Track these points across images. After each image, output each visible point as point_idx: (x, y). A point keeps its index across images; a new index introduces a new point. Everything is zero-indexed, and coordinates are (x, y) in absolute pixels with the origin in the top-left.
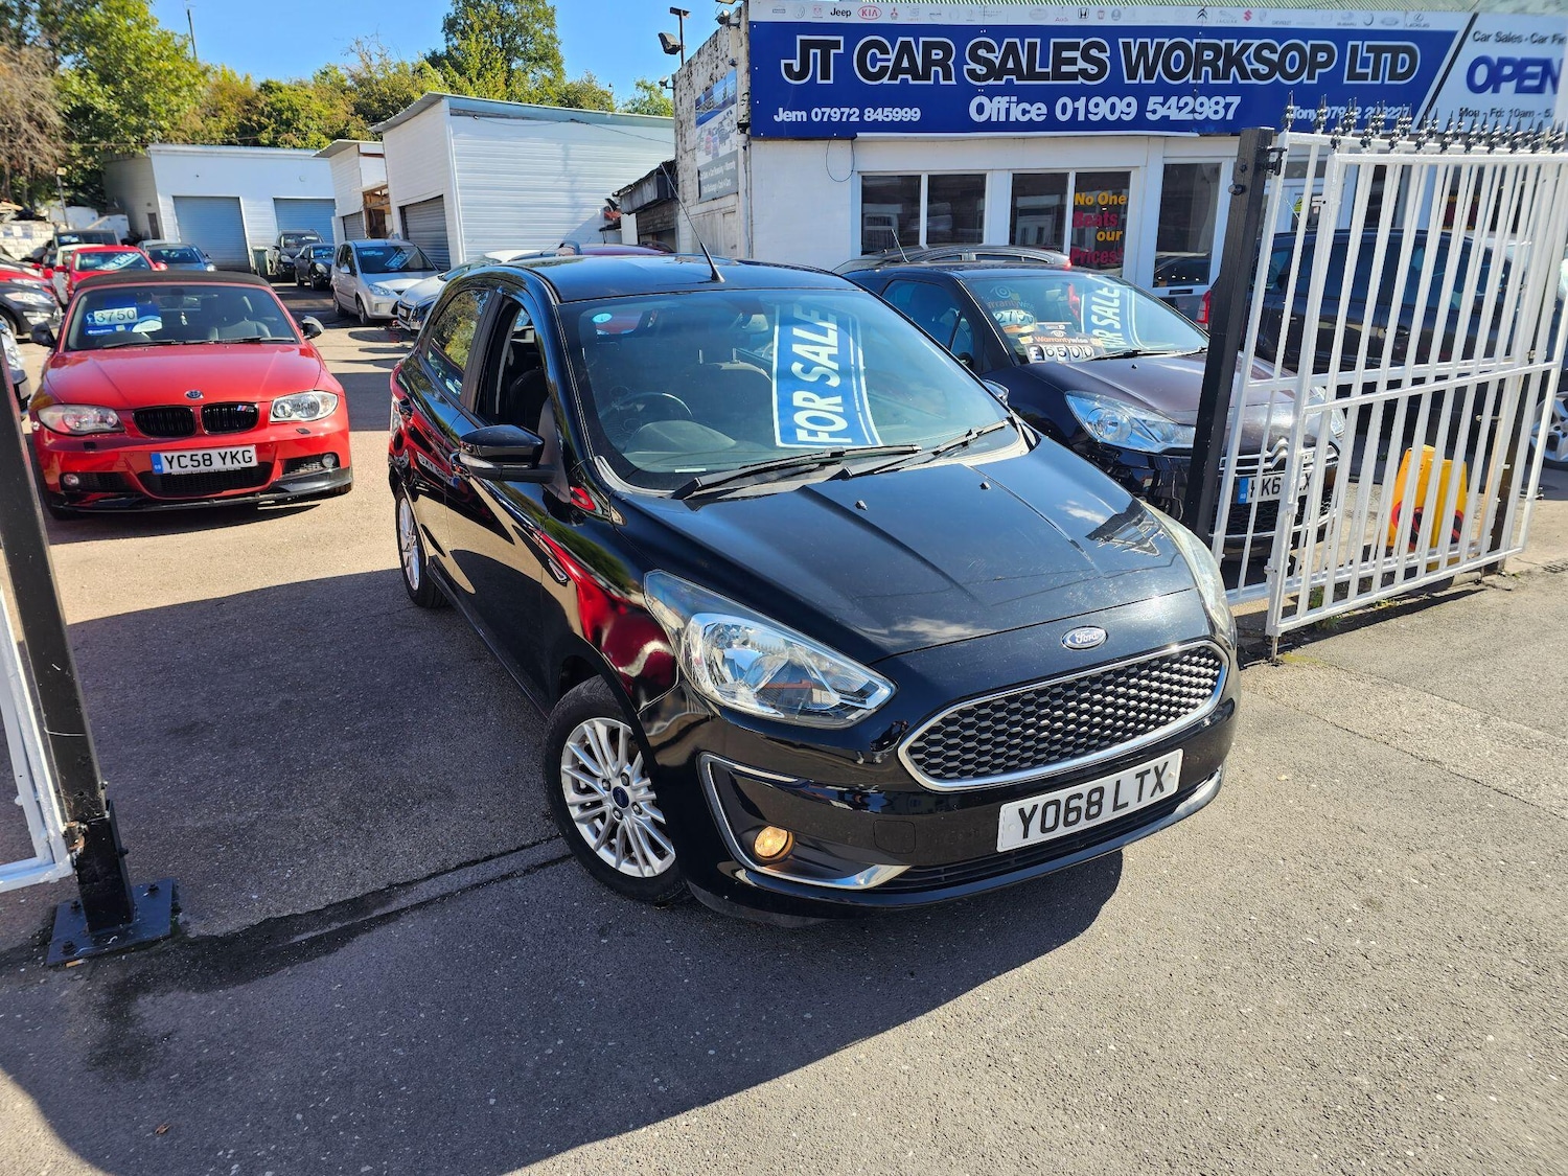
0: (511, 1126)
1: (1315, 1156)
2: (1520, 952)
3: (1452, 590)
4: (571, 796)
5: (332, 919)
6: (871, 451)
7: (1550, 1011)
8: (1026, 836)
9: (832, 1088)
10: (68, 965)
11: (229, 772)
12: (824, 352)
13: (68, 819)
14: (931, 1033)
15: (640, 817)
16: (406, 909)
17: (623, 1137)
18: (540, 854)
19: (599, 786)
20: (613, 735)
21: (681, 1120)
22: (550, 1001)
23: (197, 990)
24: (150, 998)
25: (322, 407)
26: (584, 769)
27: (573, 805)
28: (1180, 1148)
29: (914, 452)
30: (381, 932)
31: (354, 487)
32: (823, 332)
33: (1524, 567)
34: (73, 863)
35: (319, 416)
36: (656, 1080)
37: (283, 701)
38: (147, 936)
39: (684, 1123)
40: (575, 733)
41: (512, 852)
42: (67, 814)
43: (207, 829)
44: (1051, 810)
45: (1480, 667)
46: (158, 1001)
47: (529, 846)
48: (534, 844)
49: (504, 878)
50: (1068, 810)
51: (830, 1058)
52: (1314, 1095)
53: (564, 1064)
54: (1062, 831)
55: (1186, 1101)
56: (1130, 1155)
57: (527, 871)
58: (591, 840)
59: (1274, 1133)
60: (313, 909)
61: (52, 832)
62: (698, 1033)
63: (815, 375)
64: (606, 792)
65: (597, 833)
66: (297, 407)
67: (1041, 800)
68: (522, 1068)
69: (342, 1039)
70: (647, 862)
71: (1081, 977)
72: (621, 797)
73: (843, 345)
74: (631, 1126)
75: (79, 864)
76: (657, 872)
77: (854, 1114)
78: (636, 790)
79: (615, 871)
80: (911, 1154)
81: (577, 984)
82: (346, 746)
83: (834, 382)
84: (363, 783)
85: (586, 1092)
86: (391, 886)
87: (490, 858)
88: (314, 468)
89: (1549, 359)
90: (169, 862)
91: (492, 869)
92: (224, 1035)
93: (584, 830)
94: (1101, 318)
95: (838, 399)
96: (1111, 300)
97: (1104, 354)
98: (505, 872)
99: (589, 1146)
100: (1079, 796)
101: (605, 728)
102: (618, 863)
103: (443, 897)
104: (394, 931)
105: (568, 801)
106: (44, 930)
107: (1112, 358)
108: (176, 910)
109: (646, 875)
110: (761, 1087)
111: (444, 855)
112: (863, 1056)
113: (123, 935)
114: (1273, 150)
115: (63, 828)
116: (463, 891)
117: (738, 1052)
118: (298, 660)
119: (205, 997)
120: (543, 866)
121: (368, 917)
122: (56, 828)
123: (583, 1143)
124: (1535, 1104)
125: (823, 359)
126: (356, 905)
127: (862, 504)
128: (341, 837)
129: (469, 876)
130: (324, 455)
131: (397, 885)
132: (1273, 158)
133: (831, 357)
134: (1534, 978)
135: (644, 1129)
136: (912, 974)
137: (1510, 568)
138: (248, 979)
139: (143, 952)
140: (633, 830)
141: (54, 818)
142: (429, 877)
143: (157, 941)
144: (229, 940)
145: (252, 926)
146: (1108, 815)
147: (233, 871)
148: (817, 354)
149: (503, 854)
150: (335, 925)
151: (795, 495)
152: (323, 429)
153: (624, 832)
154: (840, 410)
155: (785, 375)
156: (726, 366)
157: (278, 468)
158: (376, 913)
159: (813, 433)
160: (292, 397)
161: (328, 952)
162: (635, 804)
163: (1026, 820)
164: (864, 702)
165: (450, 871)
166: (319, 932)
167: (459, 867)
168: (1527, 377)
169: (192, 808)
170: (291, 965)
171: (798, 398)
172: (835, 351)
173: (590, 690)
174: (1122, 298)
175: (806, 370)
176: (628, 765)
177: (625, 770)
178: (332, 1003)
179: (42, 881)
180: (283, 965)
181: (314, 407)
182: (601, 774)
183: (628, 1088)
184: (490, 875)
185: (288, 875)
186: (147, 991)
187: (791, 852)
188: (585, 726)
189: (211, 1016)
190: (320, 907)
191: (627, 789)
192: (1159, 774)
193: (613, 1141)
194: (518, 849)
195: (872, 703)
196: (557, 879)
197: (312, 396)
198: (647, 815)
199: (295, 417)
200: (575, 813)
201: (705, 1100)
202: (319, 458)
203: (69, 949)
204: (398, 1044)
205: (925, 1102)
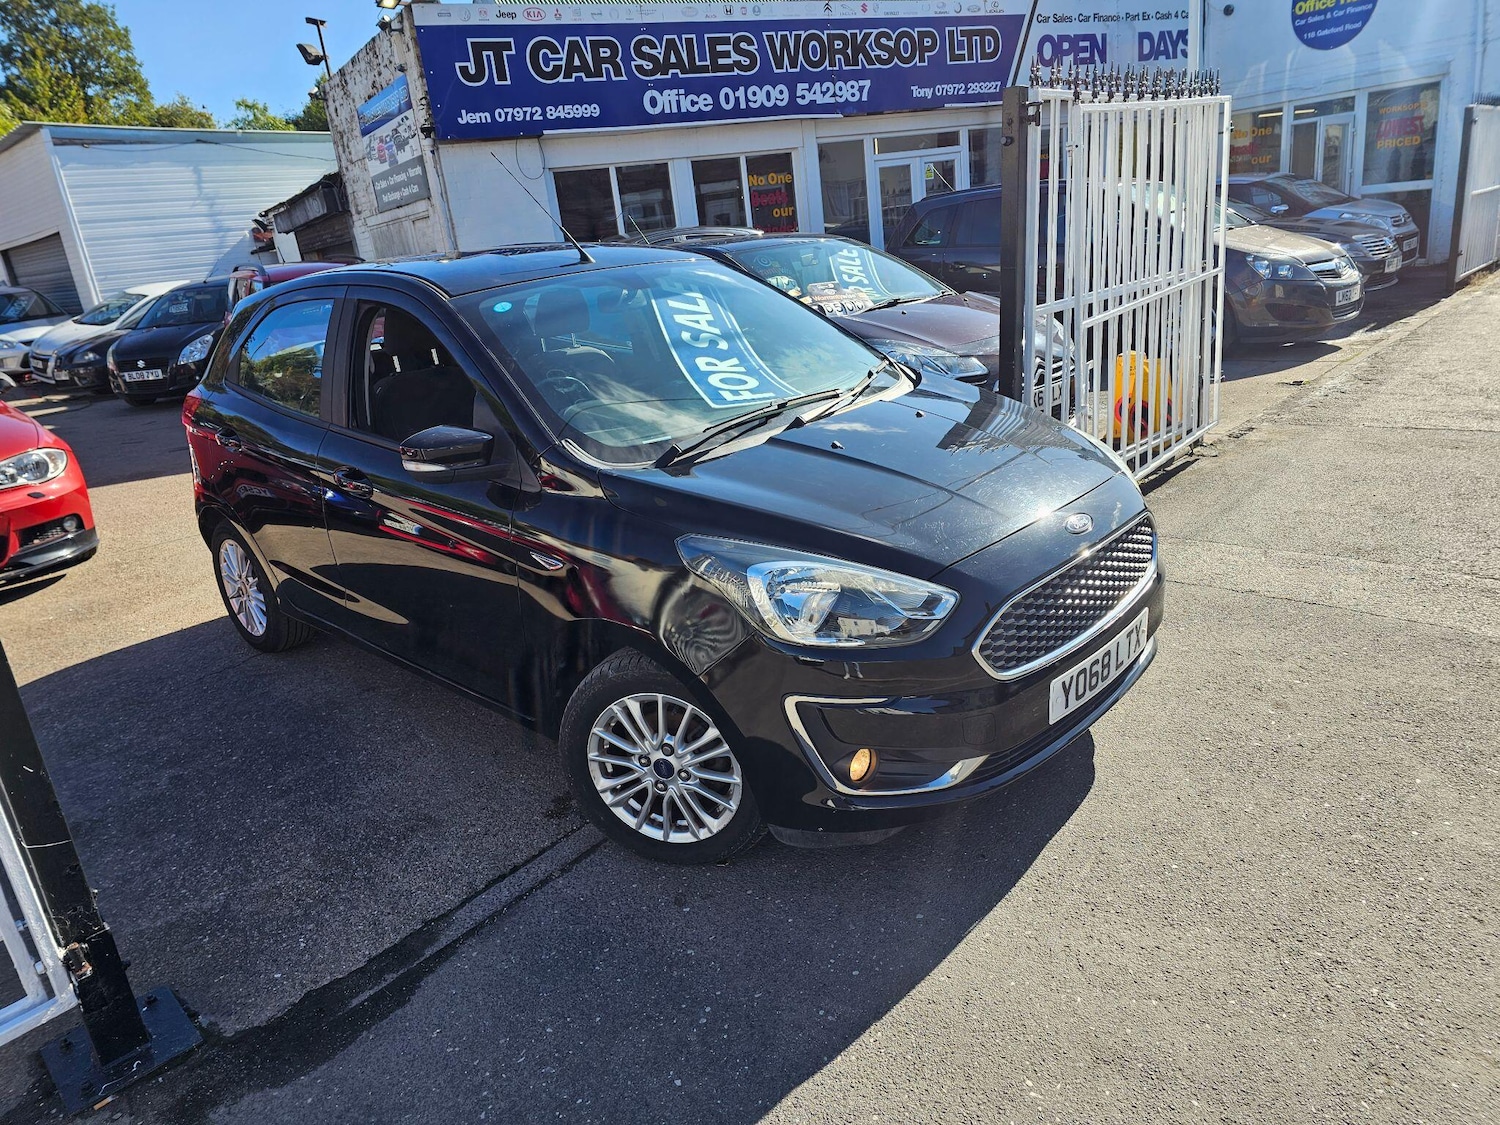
0: (712, 1097)
1: (1364, 902)
2: (1398, 715)
3: (1177, 464)
4: (602, 783)
5: (381, 973)
6: (797, 401)
7: (1442, 750)
8: (1067, 706)
9: (979, 968)
10: (97, 1107)
11: (158, 863)
12: (702, 319)
13: (62, 942)
14: (1031, 899)
15: (688, 782)
16: (458, 939)
17: (825, 1070)
18: (568, 850)
19: (634, 764)
20: (649, 709)
21: (866, 1038)
22: (672, 977)
23: (273, 1086)
24: (222, 1109)
25: (51, 465)
26: (614, 751)
27: (604, 791)
28: (1271, 927)
29: (837, 396)
30: (445, 969)
31: (99, 550)
32: (694, 302)
33: (1215, 438)
34: (75, 990)
35: (50, 476)
36: (821, 1013)
37: (171, 778)
38: (178, 1050)
39: (872, 1040)
40: (602, 717)
41: (535, 857)
42: (61, 937)
43: (171, 926)
44: (1082, 677)
45: (1234, 516)
46: (235, 1109)
47: (549, 848)
48: (553, 844)
49: (544, 882)
50: (1091, 677)
51: (962, 945)
52: (1335, 858)
53: (726, 1027)
54: (1089, 695)
55: (1253, 890)
56: (1240, 944)
57: (563, 871)
58: (630, 821)
59: (1326, 894)
60: (353, 969)
61: (49, 962)
62: (832, 961)
63: (704, 341)
64: (645, 769)
65: (635, 813)
66: (22, 470)
67: (1074, 670)
68: (687, 1045)
69: (478, 1080)
70: (701, 824)
71: (1115, 820)
72: (664, 770)
73: (714, 312)
74: (826, 1059)
75: (82, 991)
76: (715, 832)
77: (1013, 983)
78: (681, 757)
79: (665, 844)
80: (1079, 999)
81: (688, 955)
82: (280, 804)
83: (723, 345)
84: (328, 835)
85: (763, 1044)
86: (426, 923)
87: (515, 869)
88: (55, 535)
89: (1216, 265)
90: (150, 970)
91: (526, 878)
92: (339, 1117)
93: (620, 813)
94: (851, 276)
95: (735, 361)
96: (853, 259)
97: (871, 305)
98: (541, 877)
99: (799, 1089)
100: (1097, 662)
101: (638, 704)
102: (666, 836)
103: (491, 917)
104: (459, 964)
105: (599, 788)
106: (39, 1080)
107: (880, 308)
108: (193, 1016)
109: (702, 837)
110: (919, 988)
111: (465, 879)
112: (988, 935)
113: (146, 1057)
114: (1031, 104)
115: (61, 953)
116: (509, 906)
117: (879, 965)
118: (157, 734)
119: (287, 1089)
120: (577, 861)
121: (422, 959)
122: (54, 955)
123: (791, 1089)
124: (1474, 819)
125: (704, 326)
126: (400, 953)
127: (838, 444)
128: (338, 892)
129: (504, 892)
130: (63, 518)
131: (433, 920)
132: (1031, 111)
133: (709, 323)
134: (1418, 730)
135: (839, 1058)
136: (983, 856)
137: (1207, 440)
138: (326, 1059)
139: (180, 1068)
140: (682, 798)
141: (50, 945)
142: (463, 904)
143: (191, 1052)
144: (275, 1027)
145: (295, 1005)
146: (1114, 674)
147: (235, 958)
148: (698, 322)
149: (527, 862)
150: (390, 977)
151: (767, 447)
152: (53, 492)
153: (672, 802)
154: (742, 369)
155: (679, 344)
156: (569, 351)
157: (14, 539)
158: (428, 953)
159: (735, 393)
160: (14, 459)
161: (401, 1004)
162: (680, 771)
163: (1066, 691)
164: (934, 615)
165: (480, 893)
166: (377, 989)
167: (488, 887)
168: (1203, 282)
169: (140, 910)
170: (368, 1028)
171: (701, 362)
172: (710, 317)
173: (618, 669)
174: (861, 256)
175: (696, 337)
176: (668, 735)
177: (666, 741)
178: (442, 1050)
179: (44, 1021)
180: (355, 1034)
181: (40, 468)
182: (640, 751)
183: (800, 1028)
184: (526, 884)
185: (302, 945)
186: (215, 1104)
187: (876, 771)
188: (615, 707)
189: (311, 1104)
190: (361, 965)
191: (671, 759)
192: (1138, 633)
193: (817, 1077)
194: (541, 853)
195: (941, 613)
196: (600, 869)
197: (37, 455)
198: (696, 778)
199: (21, 481)
200: (608, 798)
201: (878, 1016)
202: (59, 523)
203: (90, 1093)
204: (542, 1064)
205: (1062, 955)
